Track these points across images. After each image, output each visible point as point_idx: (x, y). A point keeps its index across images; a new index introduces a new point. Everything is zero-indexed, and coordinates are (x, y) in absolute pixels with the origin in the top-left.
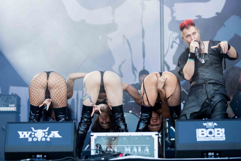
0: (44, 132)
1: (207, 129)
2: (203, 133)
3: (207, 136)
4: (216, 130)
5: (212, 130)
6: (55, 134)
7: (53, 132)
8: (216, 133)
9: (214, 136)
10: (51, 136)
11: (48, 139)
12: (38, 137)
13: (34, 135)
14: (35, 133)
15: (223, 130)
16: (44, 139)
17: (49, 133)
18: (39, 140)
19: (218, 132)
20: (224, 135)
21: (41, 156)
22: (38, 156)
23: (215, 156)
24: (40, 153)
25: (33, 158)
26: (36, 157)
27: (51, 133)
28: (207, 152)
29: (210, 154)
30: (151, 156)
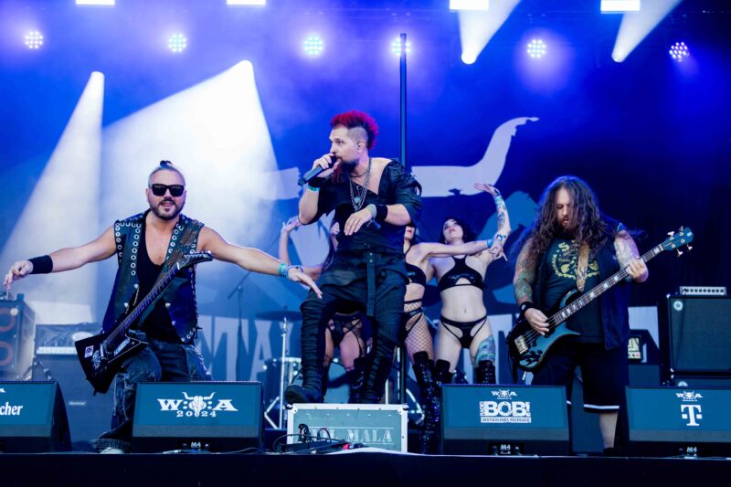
0: (206, 401)
1: (498, 402)
2: (491, 408)
3: (499, 415)
4: (515, 404)
5: (508, 404)
6: (227, 405)
7: (222, 402)
8: (515, 409)
9: (511, 415)
10: (218, 408)
11: (214, 415)
12: (195, 409)
13: (187, 405)
14: (189, 401)
15: (527, 405)
16: (205, 414)
17: (215, 403)
18: (197, 415)
19: (519, 409)
20: (529, 415)
21: (199, 444)
22: (194, 444)
23: (513, 452)
24: (196, 440)
25: (185, 448)
26: (190, 448)
27: (218, 402)
28: (500, 443)
29: (503, 447)
30: (394, 449)
